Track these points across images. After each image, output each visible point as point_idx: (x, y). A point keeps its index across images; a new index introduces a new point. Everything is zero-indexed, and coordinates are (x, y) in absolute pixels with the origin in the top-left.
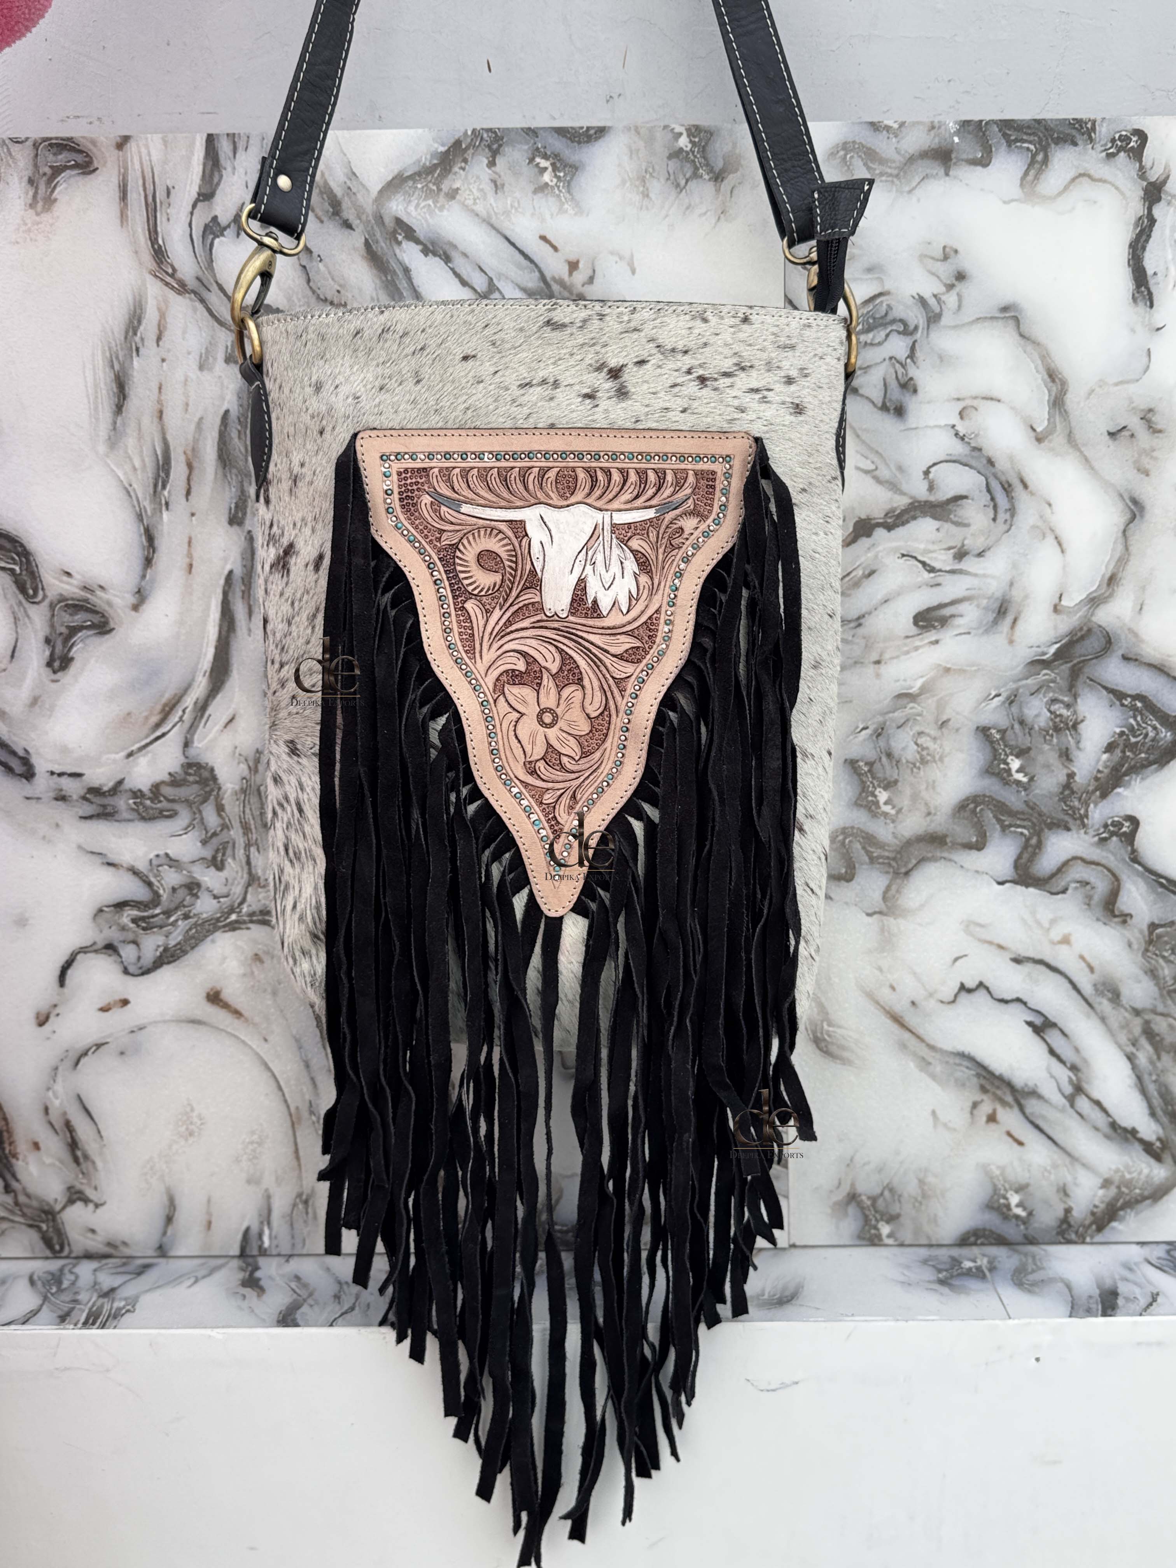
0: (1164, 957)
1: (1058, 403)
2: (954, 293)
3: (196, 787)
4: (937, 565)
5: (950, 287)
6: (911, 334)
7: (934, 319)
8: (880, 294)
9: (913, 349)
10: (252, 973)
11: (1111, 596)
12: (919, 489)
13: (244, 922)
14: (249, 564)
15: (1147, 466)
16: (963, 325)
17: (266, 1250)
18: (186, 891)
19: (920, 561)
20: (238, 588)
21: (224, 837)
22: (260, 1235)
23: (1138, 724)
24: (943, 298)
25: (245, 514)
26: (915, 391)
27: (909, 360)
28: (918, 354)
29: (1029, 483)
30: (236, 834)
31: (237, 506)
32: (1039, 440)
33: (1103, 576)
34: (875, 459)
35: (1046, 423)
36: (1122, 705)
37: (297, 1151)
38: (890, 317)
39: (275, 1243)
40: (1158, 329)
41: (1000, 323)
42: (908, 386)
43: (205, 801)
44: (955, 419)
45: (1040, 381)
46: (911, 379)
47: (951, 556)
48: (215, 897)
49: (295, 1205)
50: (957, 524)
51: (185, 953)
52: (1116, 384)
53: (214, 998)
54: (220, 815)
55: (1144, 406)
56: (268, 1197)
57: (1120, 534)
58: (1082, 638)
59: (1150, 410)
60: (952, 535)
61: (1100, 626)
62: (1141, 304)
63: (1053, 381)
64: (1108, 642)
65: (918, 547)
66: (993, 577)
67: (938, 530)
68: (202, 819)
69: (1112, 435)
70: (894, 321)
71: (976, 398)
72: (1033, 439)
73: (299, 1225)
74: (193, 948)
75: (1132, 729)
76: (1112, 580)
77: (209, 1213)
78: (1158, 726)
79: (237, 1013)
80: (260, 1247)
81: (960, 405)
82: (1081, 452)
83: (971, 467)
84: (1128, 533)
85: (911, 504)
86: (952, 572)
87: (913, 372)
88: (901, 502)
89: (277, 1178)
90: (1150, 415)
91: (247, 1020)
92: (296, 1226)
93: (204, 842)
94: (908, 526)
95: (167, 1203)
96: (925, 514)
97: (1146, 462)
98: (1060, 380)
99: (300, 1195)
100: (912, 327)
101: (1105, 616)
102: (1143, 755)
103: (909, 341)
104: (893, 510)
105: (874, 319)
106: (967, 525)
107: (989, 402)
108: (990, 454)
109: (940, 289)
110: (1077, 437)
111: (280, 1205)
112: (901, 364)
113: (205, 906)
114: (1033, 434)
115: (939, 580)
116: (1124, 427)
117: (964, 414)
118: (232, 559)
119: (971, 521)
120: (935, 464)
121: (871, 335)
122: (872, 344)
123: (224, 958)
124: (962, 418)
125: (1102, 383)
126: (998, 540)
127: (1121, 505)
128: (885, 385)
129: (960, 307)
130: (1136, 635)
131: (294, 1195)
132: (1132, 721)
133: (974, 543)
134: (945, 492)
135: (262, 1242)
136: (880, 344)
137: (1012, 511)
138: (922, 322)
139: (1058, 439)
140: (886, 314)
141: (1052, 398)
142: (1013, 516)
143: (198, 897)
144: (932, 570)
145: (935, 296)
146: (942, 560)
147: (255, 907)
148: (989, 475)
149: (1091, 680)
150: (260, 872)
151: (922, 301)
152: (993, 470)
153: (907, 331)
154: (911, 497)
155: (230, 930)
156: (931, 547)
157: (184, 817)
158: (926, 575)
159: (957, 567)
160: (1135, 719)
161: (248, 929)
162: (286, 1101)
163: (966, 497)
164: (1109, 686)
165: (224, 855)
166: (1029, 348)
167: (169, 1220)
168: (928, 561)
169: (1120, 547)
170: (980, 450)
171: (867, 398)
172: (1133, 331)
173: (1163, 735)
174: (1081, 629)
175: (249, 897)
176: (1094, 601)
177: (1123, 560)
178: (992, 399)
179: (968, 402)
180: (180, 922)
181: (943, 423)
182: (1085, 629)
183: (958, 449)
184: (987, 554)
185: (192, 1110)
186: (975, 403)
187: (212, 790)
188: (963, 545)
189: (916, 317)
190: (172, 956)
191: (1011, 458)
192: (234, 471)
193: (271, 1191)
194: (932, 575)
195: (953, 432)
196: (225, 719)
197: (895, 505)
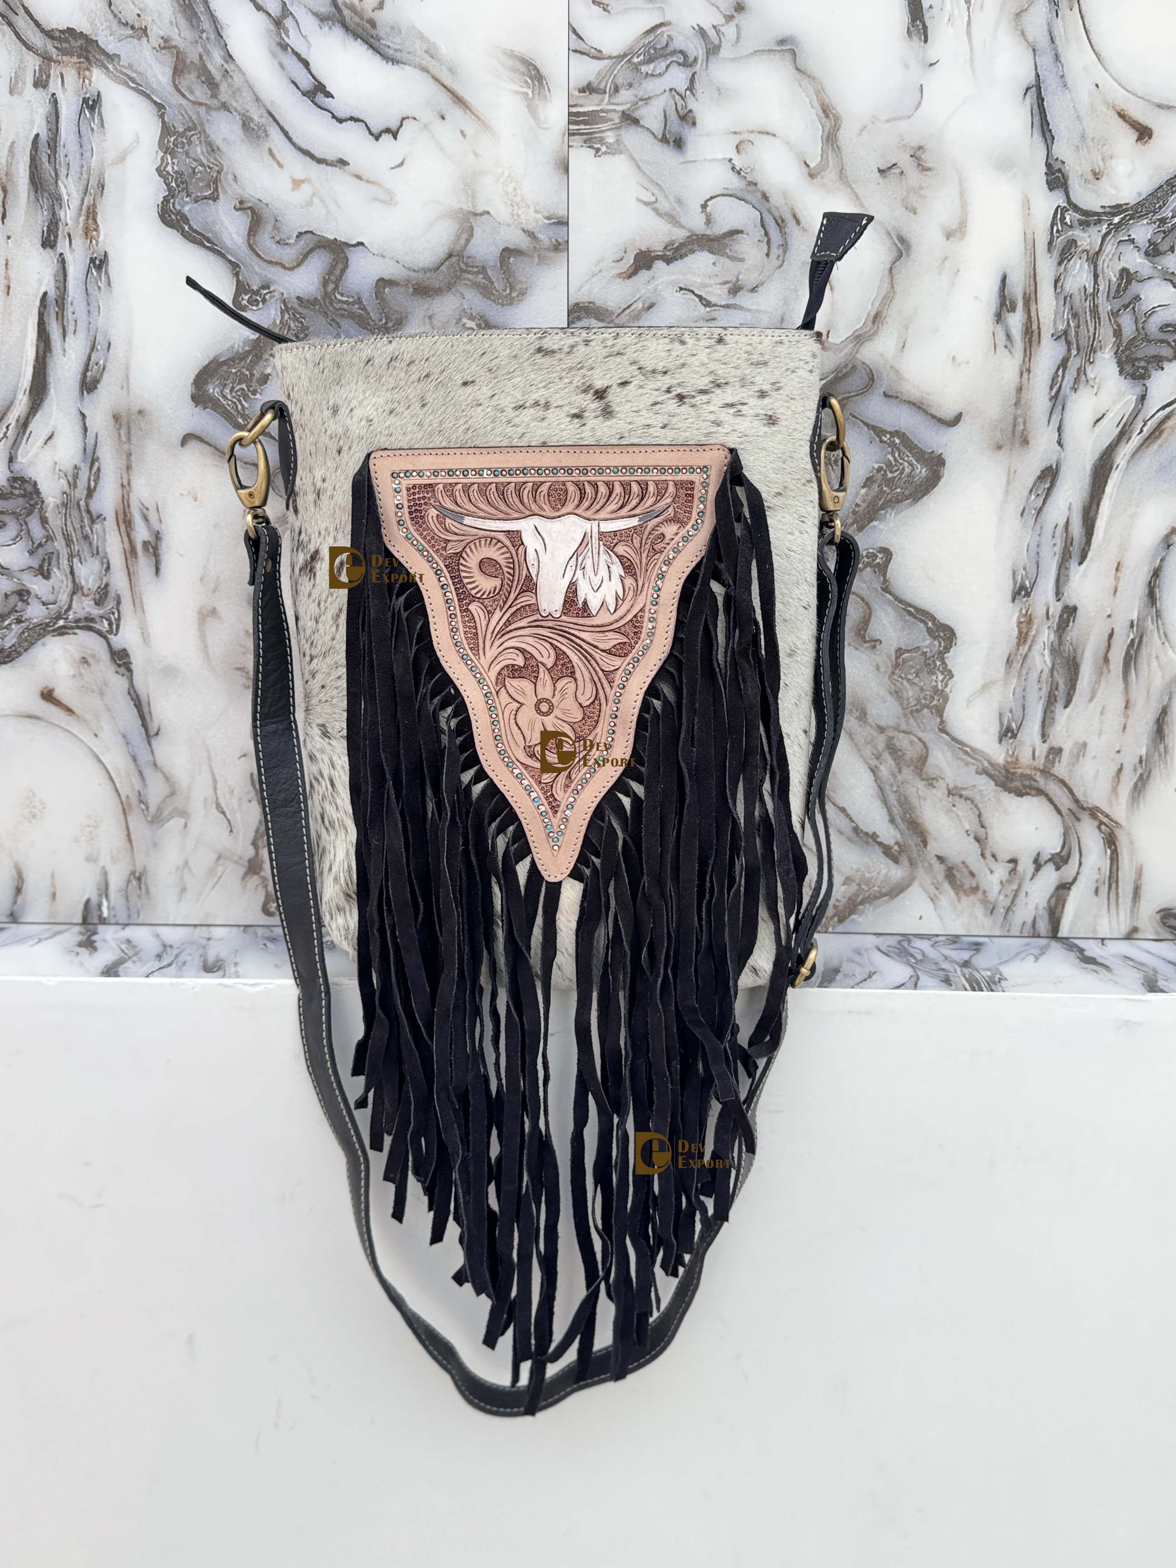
0: (908, 680)
1: (831, 139)
2: (733, 24)
3: (21, 501)
4: (713, 299)
5: (729, 18)
6: (691, 66)
7: (713, 50)
8: (662, 25)
9: (692, 81)
10: (81, 675)
11: (876, 333)
12: (697, 223)
13: (72, 628)
14: (62, 288)
15: (915, 204)
16: (741, 58)
17: (105, 919)
18: (17, 597)
19: (696, 295)
20: (52, 309)
21: (49, 548)
22: (100, 906)
23: (895, 460)
24: (723, 29)
25: (56, 237)
26: (694, 124)
27: (688, 92)
28: (697, 86)
29: (801, 219)
30: (59, 544)
31: (49, 230)
32: (812, 176)
33: (869, 314)
34: (655, 192)
35: (819, 159)
36: (881, 441)
37: (129, 835)
38: (671, 48)
39: (113, 913)
40: (931, 65)
41: (778, 56)
42: (687, 118)
43: (29, 514)
44: (731, 153)
45: (815, 117)
46: (691, 111)
47: (726, 291)
48: (44, 604)
49: (129, 881)
50: (733, 259)
51: (19, 654)
52: (888, 121)
53: (48, 696)
54: (44, 528)
55: (915, 144)
56: (105, 874)
57: (887, 272)
58: (846, 375)
59: (920, 148)
60: (727, 269)
61: (864, 363)
62: (915, 38)
63: (827, 116)
64: (872, 378)
65: (695, 280)
66: (765, 312)
67: (714, 264)
68: (28, 531)
69: (881, 171)
70: (674, 52)
71: (752, 132)
72: (806, 176)
73: (133, 898)
74: (26, 650)
75: (889, 465)
76: (877, 318)
77: (53, 886)
78: (914, 462)
79: (69, 711)
80: (100, 917)
81: (738, 139)
82: (852, 189)
83: (746, 201)
84: (894, 271)
85: (688, 237)
86: (727, 306)
87: (692, 104)
88: (680, 235)
89: (112, 858)
90: (920, 152)
91: (78, 717)
92: (130, 898)
93: (31, 553)
94: (686, 259)
95: (16, 876)
96: (702, 248)
97: (914, 200)
98: (834, 115)
99: (133, 873)
100: (691, 59)
101: (870, 353)
102: (899, 490)
103: (689, 72)
104: (672, 243)
105: (655, 49)
106: (742, 260)
107: (765, 136)
108: (765, 189)
109: (719, 20)
110: (848, 174)
111: (116, 880)
112: (681, 96)
113: (35, 612)
114: (806, 170)
115: (715, 314)
116: (895, 165)
117: (741, 148)
118: (46, 281)
119: (746, 257)
120: (712, 198)
121: (652, 66)
122: (652, 75)
123: (55, 661)
124: (738, 152)
125: (875, 119)
126: (770, 277)
127: (888, 243)
128: (665, 116)
129: (738, 38)
130: (897, 372)
131: (128, 873)
132: (890, 457)
133: (749, 278)
134: (722, 226)
135: (102, 912)
136: (660, 75)
137: (785, 246)
138: (701, 54)
139: (831, 175)
140: (667, 45)
141: (826, 133)
142: (785, 252)
143: (28, 604)
144: (707, 304)
145: (714, 27)
146: (718, 294)
147: (81, 614)
148: (763, 210)
149: (854, 416)
150: (83, 582)
151: (702, 32)
152: (768, 206)
153: (687, 62)
154: (689, 230)
155: (59, 635)
156: (707, 281)
157: (12, 529)
158: (703, 310)
159: (732, 302)
160: (893, 456)
161: (75, 634)
162: (117, 790)
163: (741, 232)
164: (870, 423)
165: (49, 564)
166: (805, 82)
167: (18, 890)
168: (704, 296)
169: (886, 285)
170: (755, 184)
171: (648, 129)
172: (906, 66)
173: (918, 471)
174: (846, 366)
175: (75, 604)
176: (860, 338)
177: (888, 299)
178: (768, 133)
179: (745, 136)
180: (13, 626)
181: (720, 157)
182: (850, 365)
183: (735, 183)
184: (760, 289)
185: (34, 795)
186: (751, 137)
187: (36, 503)
188: (738, 280)
189: (695, 48)
190: (8, 656)
191: (785, 194)
192: (46, 194)
193: (108, 868)
194: (708, 309)
195: (730, 166)
196: (45, 437)
197: (674, 238)
